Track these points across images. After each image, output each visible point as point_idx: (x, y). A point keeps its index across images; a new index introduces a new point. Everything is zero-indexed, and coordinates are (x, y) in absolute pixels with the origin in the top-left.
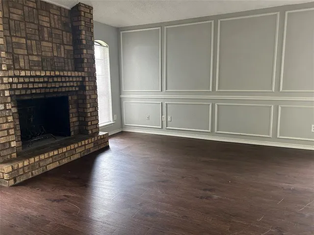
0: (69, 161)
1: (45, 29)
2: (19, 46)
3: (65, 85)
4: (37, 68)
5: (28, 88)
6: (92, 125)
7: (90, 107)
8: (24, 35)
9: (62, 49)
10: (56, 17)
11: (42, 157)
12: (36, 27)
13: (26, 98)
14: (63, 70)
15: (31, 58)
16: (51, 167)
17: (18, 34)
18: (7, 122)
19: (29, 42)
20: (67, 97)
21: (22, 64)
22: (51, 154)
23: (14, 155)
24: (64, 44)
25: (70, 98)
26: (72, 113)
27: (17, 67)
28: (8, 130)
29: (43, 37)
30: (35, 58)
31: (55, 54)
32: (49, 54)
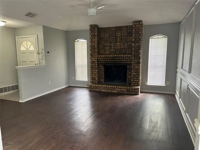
0: (111, 92)
1: (118, 38)
2: (107, 46)
3: (122, 60)
4: (113, 53)
5: (106, 61)
6: (134, 81)
7: (134, 72)
8: (109, 42)
9: (126, 44)
10: (124, 31)
11: (100, 85)
12: (114, 38)
13: (107, 65)
14: (125, 54)
15: (111, 50)
16: (103, 90)
17: (107, 42)
18: (95, 71)
19: (111, 44)
20: (126, 66)
21: (107, 52)
22: (104, 86)
23: (96, 82)
24: (127, 42)
25: (128, 66)
26: (129, 74)
27: (105, 54)
28: (95, 74)
29: (117, 41)
30: (112, 50)
31: (122, 47)
32: (119, 48)
